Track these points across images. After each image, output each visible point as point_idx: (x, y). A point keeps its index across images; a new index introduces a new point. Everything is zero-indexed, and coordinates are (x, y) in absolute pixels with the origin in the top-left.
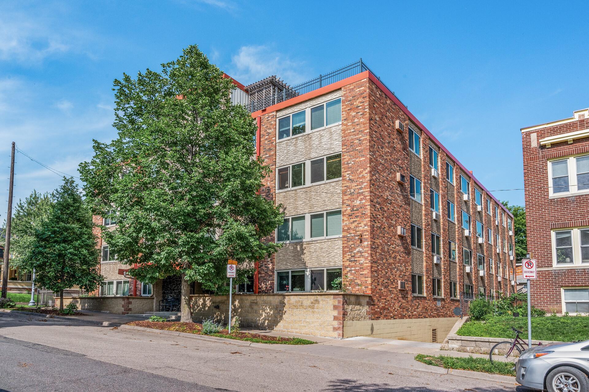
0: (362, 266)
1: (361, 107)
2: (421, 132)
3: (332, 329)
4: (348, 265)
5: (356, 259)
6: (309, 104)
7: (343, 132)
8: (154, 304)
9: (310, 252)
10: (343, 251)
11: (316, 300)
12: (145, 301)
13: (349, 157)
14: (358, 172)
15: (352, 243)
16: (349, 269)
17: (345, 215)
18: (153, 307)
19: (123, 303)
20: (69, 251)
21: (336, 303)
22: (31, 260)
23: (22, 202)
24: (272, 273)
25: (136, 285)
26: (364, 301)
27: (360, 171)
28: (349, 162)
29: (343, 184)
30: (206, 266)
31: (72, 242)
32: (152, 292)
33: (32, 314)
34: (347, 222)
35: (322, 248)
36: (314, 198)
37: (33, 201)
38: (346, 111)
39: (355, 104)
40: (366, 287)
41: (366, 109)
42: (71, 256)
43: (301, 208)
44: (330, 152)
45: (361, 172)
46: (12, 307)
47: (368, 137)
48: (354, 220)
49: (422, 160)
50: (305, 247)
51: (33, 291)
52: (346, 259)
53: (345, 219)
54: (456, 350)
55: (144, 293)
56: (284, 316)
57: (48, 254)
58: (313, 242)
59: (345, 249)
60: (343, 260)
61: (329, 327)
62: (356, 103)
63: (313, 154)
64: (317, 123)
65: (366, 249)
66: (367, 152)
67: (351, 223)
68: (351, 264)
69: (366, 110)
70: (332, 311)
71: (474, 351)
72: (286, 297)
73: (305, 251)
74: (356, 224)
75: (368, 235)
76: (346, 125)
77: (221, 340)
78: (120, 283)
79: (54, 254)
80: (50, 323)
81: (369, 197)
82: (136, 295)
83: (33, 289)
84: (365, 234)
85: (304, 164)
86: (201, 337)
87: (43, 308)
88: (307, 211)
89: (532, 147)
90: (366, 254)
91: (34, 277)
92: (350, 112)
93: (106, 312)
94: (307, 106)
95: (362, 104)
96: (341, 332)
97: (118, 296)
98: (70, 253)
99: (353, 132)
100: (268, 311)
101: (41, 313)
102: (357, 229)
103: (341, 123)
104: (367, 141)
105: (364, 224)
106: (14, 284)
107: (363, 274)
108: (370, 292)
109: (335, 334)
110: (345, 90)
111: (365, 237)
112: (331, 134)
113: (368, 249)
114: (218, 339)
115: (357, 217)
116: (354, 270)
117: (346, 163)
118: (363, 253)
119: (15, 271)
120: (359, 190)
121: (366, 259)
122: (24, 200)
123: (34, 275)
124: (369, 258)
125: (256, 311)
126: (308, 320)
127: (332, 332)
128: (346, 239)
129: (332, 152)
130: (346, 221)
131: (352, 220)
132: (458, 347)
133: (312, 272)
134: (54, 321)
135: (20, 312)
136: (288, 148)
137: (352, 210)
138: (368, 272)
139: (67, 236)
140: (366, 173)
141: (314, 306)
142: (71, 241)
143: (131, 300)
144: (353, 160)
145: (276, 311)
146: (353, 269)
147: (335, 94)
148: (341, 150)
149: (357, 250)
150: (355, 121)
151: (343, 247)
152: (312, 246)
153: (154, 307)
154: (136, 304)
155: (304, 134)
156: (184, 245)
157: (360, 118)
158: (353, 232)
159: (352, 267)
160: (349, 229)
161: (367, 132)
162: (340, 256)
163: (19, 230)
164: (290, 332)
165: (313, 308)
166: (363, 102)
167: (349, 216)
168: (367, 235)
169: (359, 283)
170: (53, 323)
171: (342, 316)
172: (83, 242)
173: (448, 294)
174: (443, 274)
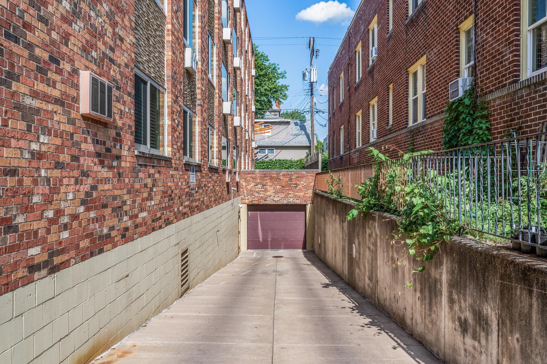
173: (205, 153)
174: (198, 102)
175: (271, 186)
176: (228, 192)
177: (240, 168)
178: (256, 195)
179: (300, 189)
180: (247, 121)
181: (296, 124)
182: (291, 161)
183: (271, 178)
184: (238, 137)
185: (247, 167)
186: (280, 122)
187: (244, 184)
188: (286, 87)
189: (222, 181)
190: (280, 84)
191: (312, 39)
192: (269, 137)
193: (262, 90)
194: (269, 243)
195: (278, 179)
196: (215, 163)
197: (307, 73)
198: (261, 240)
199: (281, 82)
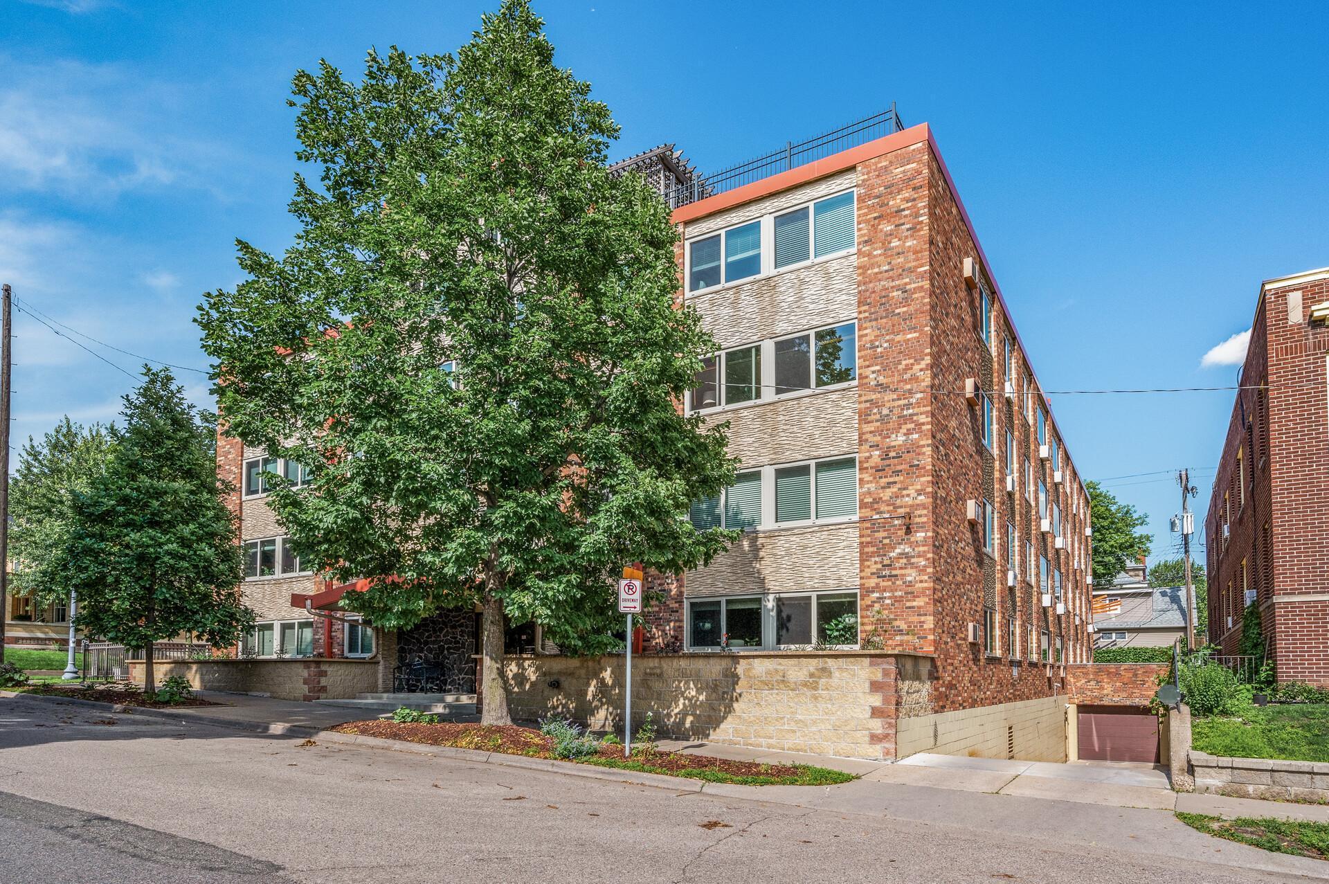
0: (910, 589)
1: (907, 212)
2: (994, 298)
3: (867, 739)
4: (873, 585)
5: (894, 572)
6: (769, 206)
7: (861, 271)
8: (380, 676)
9: (775, 555)
10: (861, 553)
11: (824, 670)
12: (356, 670)
13: (878, 333)
14: (900, 367)
15: (885, 534)
16: (876, 595)
17: (867, 468)
18: (376, 682)
19: (305, 673)
20: (166, 548)
21: (879, 676)
22: (65, 568)
23: (35, 444)
24: (677, 605)
25: (330, 631)
26: (925, 668)
27: (907, 365)
28: (877, 343)
29: (860, 396)
30: (560, 583)
31: (175, 527)
32: (374, 649)
33: (73, 703)
34: (872, 486)
35: (805, 547)
36: (784, 431)
37: (64, 441)
38: (867, 221)
39: (891, 203)
40: (922, 638)
41: (922, 215)
42: (172, 562)
43: (749, 453)
44: (825, 319)
45: (909, 368)
46: (18, 684)
47: (926, 284)
48: (891, 480)
49: (995, 359)
50: (762, 544)
51: (72, 645)
52: (868, 572)
53: (867, 477)
54: (1217, 793)
55: (350, 651)
56: (735, 705)
57: (110, 554)
58: (783, 533)
59: (866, 550)
60: (863, 574)
61: (859, 734)
62: (896, 202)
63: (781, 324)
64: (790, 251)
65: (921, 549)
66: (925, 319)
67: (883, 488)
68: (883, 584)
69: (921, 219)
70: (868, 696)
71: (1267, 795)
72: (741, 661)
73: (762, 554)
74: (895, 490)
75: (926, 515)
76: (869, 255)
77: (614, 774)
78: (291, 626)
79: (127, 555)
80: (125, 729)
81: (929, 427)
82: (331, 654)
83: (72, 640)
84: (918, 512)
85: (758, 349)
86: (553, 765)
87: (102, 687)
88: (766, 460)
89: (1290, 323)
90: (921, 559)
91: (72, 612)
92: (879, 224)
93: (260, 694)
94: (763, 211)
95: (910, 204)
96: (891, 746)
97: (287, 656)
98: (168, 553)
99: (886, 271)
100: (693, 693)
101: (97, 699)
102: (898, 502)
103: (854, 250)
104: (923, 294)
105: (917, 491)
106: (26, 628)
107: (913, 607)
108: (932, 649)
109: (877, 750)
110: (865, 170)
111: (918, 520)
112: (828, 276)
113: (926, 548)
114: (603, 773)
115: (897, 473)
116: (890, 598)
117: (868, 345)
118: (913, 557)
119: (27, 602)
120: (902, 410)
121: (922, 571)
122: (40, 440)
123: (73, 606)
124: (930, 570)
125: (659, 694)
126: (800, 717)
127: (868, 746)
128: (869, 525)
129: (831, 321)
130: (868, 482)
131: (884, 480)
132: (1220, 784)
133: (780, 602)
134: (135, 722)
135: (40, 696)
136: (716, 313)
137: (886, 457)
138: (928, 603)
139: (159, 511)
140: (921, 370)
141: (817, 683)
142: (171, 524)
143: (324, 667)
144: (887, 338)
145: (714, 695)
146: (887, 594)
147: (839, 182)
148: (855, 315)
149: (898, 551)
150: (892, 245)
151: (861, 543)
152: (781, 541)
153: (380, 681)
154: (335, 676)
155: (758, 277)
156: (506, 526)
157: (906, 237)
158: (886, 508)
159: (885, 591)
160: (876, 501)
161: (925, 272)
162: (852, 565)
163: (30, 508)
164: (751, 745)
165: (816, 688)
166: (914, 200)
167: (877, 471)
168: (923, 517)
169: (904, 626)
170: (132, 728)
171: (893, 707)
172: (201, 526)
173: (1025, 651)
174: (1018, 609)
175: (1109, 683)
176: (1050, 688)
177: (1067, 660)
178: (1089, 693)
179: (1149, 687)
180: (1078, 602)
181: (1164, 594)
182: (1153, 650)
183: (1109, 674)
184: (1063, 625)
185: (1078, 659)
186: (1134, 594)
187: (1072, 680)
188: (1148, 538)
189: (1043, 676)
190: (1137, 535)
191: (1183, 473)
192: (1117, 616)
193: (1107, 547)
194: (1108, 754)
195: (1117, 674)
196: (1035, 657)
197: (1177, 521)
198: (1097, 749)
199: (1138, 531)
